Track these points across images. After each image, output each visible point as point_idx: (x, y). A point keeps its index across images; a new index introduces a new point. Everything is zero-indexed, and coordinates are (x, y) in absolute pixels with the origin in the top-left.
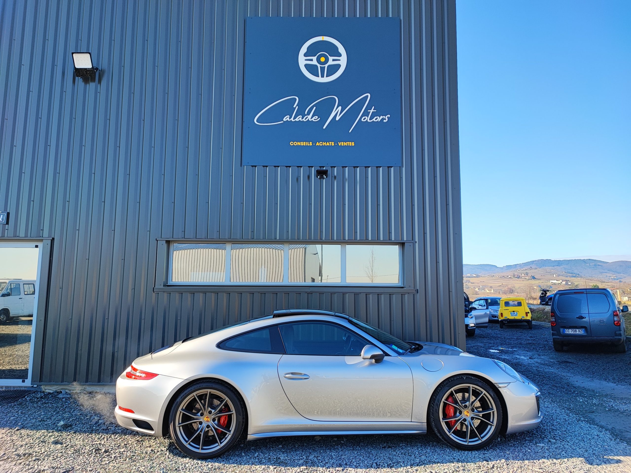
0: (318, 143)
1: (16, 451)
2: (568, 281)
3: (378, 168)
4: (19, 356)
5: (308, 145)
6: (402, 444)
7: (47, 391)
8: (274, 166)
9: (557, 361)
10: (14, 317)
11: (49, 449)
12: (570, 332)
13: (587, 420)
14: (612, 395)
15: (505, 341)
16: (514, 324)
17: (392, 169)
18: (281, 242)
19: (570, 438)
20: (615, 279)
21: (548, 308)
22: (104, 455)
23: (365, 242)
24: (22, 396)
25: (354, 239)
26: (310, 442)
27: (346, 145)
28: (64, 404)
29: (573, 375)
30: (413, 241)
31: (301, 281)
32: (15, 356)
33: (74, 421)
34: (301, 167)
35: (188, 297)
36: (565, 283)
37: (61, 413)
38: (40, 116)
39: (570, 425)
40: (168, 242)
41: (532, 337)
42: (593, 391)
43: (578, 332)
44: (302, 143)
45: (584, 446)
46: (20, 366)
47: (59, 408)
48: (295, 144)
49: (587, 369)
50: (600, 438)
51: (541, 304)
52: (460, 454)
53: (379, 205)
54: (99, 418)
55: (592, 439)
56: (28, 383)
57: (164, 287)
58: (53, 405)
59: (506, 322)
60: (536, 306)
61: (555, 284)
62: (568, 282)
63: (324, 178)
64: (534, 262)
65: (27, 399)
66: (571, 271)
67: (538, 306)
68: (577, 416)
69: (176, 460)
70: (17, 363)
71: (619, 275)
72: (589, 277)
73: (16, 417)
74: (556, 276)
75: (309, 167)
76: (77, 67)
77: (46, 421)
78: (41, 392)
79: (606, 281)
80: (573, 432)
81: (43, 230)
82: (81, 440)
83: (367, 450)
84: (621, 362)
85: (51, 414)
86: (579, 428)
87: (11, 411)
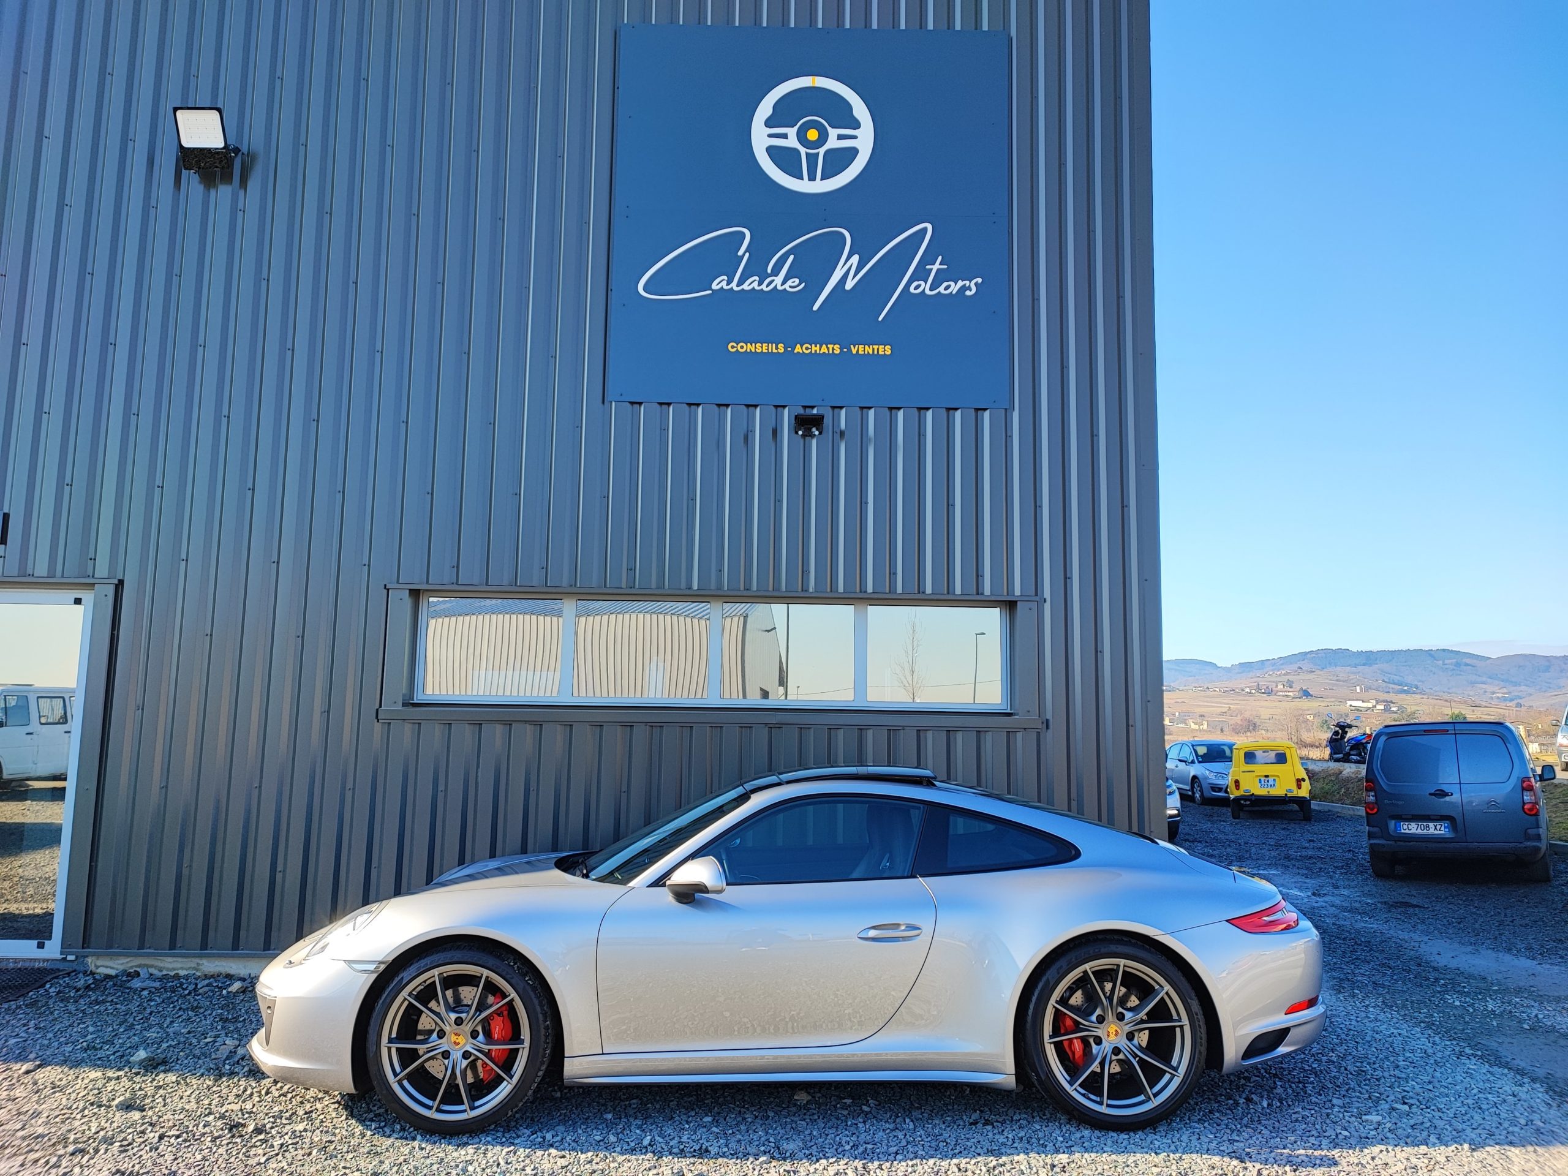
0: (798, 346)
1: (23, 1128)
2: (1392, 702)
3: (951, 412)
4: (27, 880)
5: (775, 351)
6: (1020, 1113)
7: (102, 971)
8: (687, 404)
9: (1381, 903)
10: (12, 780)
11: (111, 1124)
12: (1412, 828)
13: (1479, 1053)
14: (1533, 989)
15: (1247, 851)
16: (1266, 808)
17: (987, 414)
18: (703, 596)
19: (1444, 1100)
20: (1505, 699)
21: (1349, 770)
22: (253, 1141)
23: (916, 598)
24: (38, 984)
25: (887, 591)
26: (784, 1108)
27: (871, 352)
28: (145, 1005)
29: (1426, 939)
30: (1037, 598)
31: (734, 696)
32: (16, 879)
33: (172, 1049)
34: (756, 406)
35: (464, 734)
36: (1382, 707)
37: (138, 1027)
38: (89, 269)
39: (1441, 1067)
40: (415, 594)
41: (1313, 841)
42: (1484, 979)
43: (1432, 831)
44: (758, 345)
45: (1482, 1122)
46: (31, 905)
47: (134, 1014)
48: (742, 347)
49: (1459, 923)
50: (1522, 1102)
51: (1331, 758)
52: (1170, 1141)
53: (953, 505)
54: (237, 1043)
55: (1501, 1105)
56: (53, 949)
57: (404, 708)
58: (118, 1006)
59: (1248, 803)
60: (1320, 764)
61: (1358, 710)
62: (1392, 705)
63: (813, 436)
64: (1309, 655)
65: (52, 990)
66: (1398, 678)
67: (1325, 765)
68: (1455, 1043)
69: (442, 1155)
70: (22, 897)
71: (1515, 688)
72: (1441, 694)
73: (21, 1037)
74: (1361, 689)
75: (776, 407)
76: (186, 143)
77: (101, 1048)
78: (85, 973)
79: (1485, 704)
80: (1450, 1086)
81: (95, 559)
82: (192, 1099)
83: (930, 1130)
84: (1540, 905)
85: (114, 1030)
86: (1464, 1075)
87: (8, 1022)
